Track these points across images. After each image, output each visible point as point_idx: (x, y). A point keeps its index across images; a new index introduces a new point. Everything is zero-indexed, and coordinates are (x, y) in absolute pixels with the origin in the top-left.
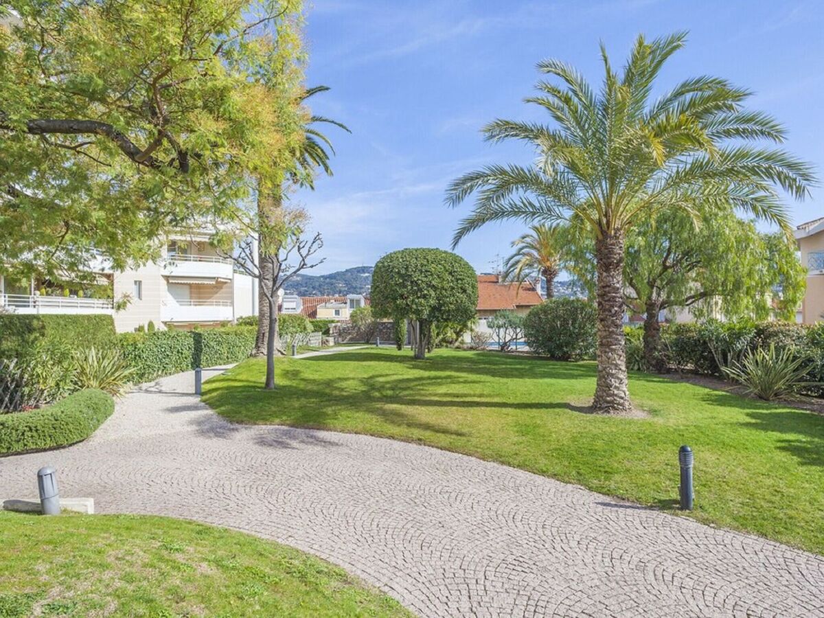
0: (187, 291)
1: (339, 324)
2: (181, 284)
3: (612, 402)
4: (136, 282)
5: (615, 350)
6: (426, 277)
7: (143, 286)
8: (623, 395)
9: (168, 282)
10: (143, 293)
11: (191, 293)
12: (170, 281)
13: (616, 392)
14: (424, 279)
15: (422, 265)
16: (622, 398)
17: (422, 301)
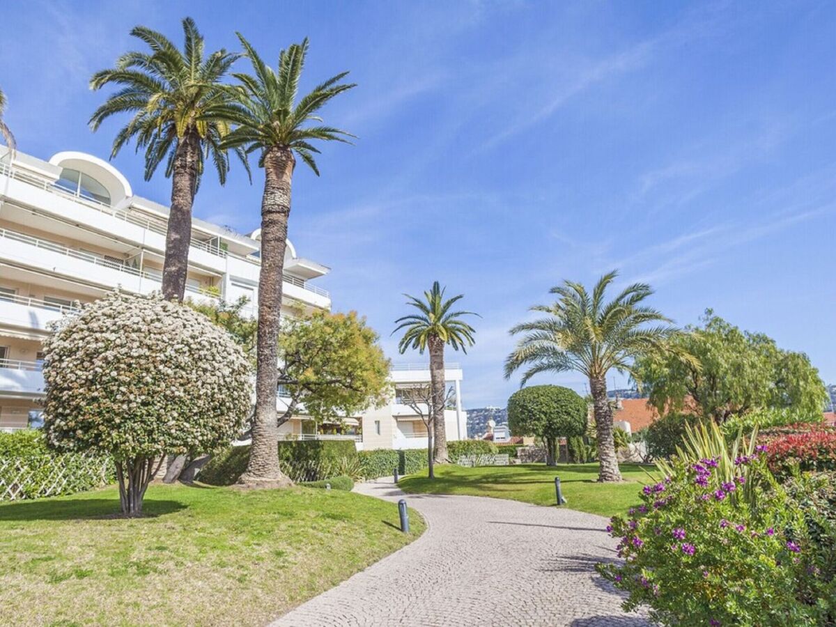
0: (410, 427)
1: (528, 448)
2: (406, 421)
3: (605, 476)
4: (376, 422)
5: (604, 444)
6: (537, 406)
7: (381, 423)
8: (612, 471)
9: (397, 421)
10: (381, 429)
11: (414, 427)
12: (399, 420)
13: (607, 470)
14: (536, 408)
15: (534, 398)
16: (611, 473)
17: (536, 422)
